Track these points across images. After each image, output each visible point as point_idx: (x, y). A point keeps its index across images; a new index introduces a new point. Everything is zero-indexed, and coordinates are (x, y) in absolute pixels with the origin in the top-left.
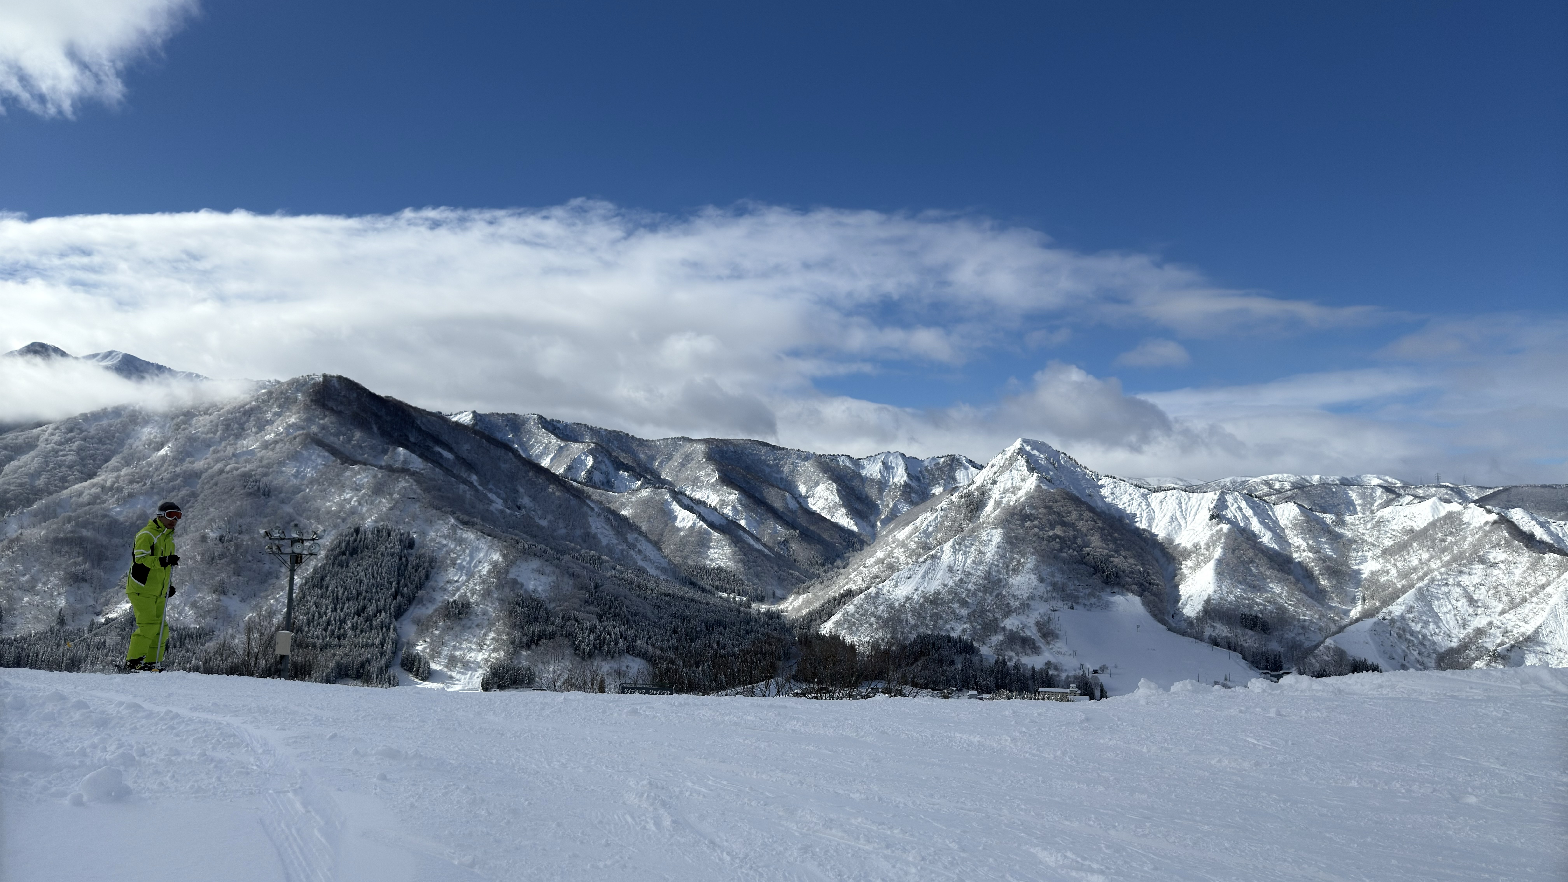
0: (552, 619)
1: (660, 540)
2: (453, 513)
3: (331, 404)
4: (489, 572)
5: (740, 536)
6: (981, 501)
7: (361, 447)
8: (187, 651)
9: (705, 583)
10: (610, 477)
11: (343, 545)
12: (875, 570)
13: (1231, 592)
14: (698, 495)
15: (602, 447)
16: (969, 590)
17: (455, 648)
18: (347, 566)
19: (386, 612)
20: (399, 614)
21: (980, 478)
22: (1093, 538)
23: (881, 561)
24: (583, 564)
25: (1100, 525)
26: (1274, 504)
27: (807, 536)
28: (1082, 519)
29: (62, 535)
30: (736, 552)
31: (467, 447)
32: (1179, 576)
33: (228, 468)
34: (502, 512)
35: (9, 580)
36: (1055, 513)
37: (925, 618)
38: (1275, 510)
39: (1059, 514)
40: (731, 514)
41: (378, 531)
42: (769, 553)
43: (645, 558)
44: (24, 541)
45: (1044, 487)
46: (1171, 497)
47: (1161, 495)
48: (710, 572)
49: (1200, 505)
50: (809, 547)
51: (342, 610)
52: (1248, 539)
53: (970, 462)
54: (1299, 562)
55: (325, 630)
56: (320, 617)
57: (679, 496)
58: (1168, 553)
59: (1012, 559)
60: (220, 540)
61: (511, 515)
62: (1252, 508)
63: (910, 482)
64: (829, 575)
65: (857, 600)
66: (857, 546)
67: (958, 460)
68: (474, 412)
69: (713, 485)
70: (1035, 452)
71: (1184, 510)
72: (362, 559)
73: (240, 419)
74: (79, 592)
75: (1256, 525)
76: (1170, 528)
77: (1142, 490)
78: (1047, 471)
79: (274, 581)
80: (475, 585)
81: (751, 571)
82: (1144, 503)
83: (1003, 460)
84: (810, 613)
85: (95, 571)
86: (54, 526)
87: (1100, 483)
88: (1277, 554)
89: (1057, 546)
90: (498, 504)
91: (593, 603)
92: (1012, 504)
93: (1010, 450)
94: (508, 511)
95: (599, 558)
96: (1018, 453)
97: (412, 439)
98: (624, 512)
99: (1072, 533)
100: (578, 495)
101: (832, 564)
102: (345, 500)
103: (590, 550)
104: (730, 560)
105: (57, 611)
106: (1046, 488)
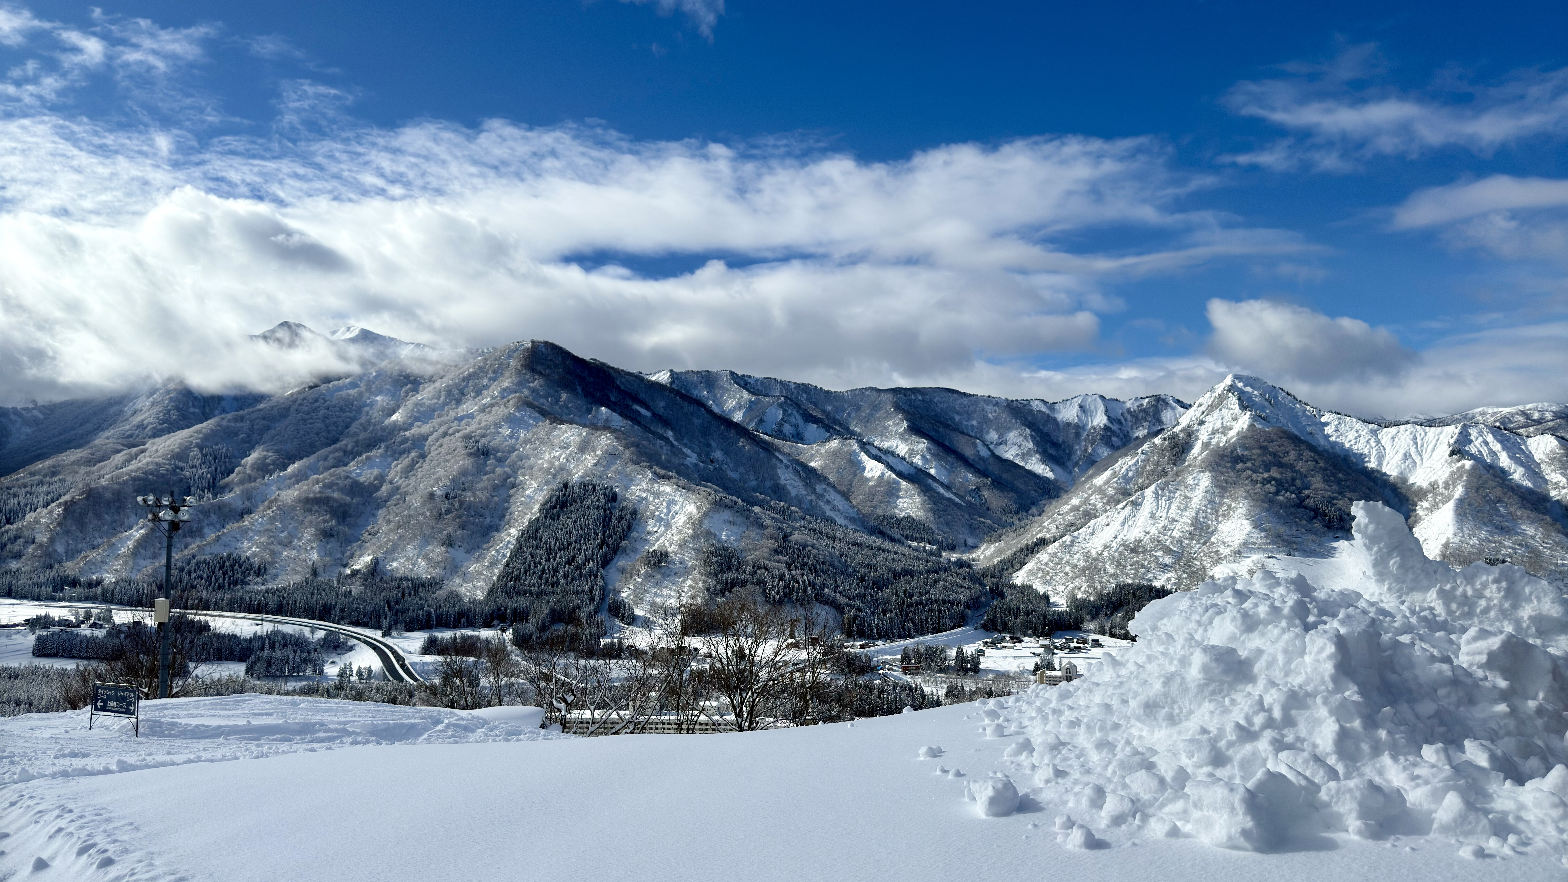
0: (744, 567)
1: (849, 490)
2: (650, 467)
3: (539, 368)
4: (685, 523)
5: (930, 485)
6: (1186, 443)
7: (567, 408)
8: (421, 599)
9: (895, 532)
10: (800, 429)
11: (554, 499)
12: (1070, 518)
13: (1474, 535)
14: (886, 445)
15: (792, 400)
16: (1174, 538)
17: (656, 594)
18: (558, 519)
19: (593, 562)
20: (605, 562)
21: (1186, 418)
22: (1314, 479)
23: (1076, 509)
24: (773, 515)
25: (1321, 465)
26: (1527, 437)
27: (999, 484)
28: (1302, 459)
29: (312, 496)
30: (925, 501)
31: (662, 404)
32: (1413, 518)
33: (451, 431)
34: (696, 465)
35: (271, 537)
36: (1271, 453)
37: (1125, 567)
38: (1528, 443)
39: (1275, 455)
40: (920, 463)
41: (584, 486)
42: (960, 502)
43: (834, 508)
44: (281, 501)
45: (1258, 426)
46: (1404, 434)
47: (1393, 430)
48: (899, 521)
49: (1438, 440)
50: (1002, 495)
51: (554, 560)
52: (1495, 476)
53: (1178, 402)
54: (1558, 501)
55: (540, 578)
56: (536, 566)
57: (867, 447)
58: (1400, 493)
59: (1221, 504)
60: (446, 497)
61: (705, 468)
62: (1501, 442)
63: (1111, 425)
64: (1023, 523)
65: (1051, 548)
66: (1054, 493)
67: (1164, 400)
68: (671, 371)
69: (901, 434)
70: (1248, 389)
71: (1419, 446)
72: (571, 512)
73: (460, 385)
74: (329, 546)
75: (1504, 460)
76: (1403, 466)
77: (1371, 426)
78: (1263, 408)
79: (495, 533)
80: (673, 535)
81: (941, 519)
82: (1373, 440)
83: (1212, 399)
84: (1001, 562)
85: (341, 527)
86: (305, 488)
87: (1323, 419)
88: (1530, 491)
89: (1273, 489)
90: (692, 458)
91: (782, 552)
92: (1221, 445)
93: (1220, 388)
94: (702, 465)
95: (788, 509)
96: (1229, 391)
97: (613, 399)
98: (813, 464)
99: (1289, 475)
100: (768, 448)
101: (1027, 511)
102: (554, 457)
103: (780, 501)
104: (919, 509)
105: (310, 563)
106: (1260, 427)
